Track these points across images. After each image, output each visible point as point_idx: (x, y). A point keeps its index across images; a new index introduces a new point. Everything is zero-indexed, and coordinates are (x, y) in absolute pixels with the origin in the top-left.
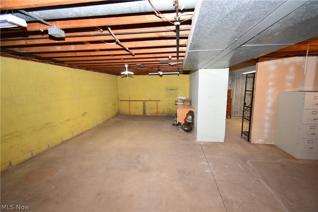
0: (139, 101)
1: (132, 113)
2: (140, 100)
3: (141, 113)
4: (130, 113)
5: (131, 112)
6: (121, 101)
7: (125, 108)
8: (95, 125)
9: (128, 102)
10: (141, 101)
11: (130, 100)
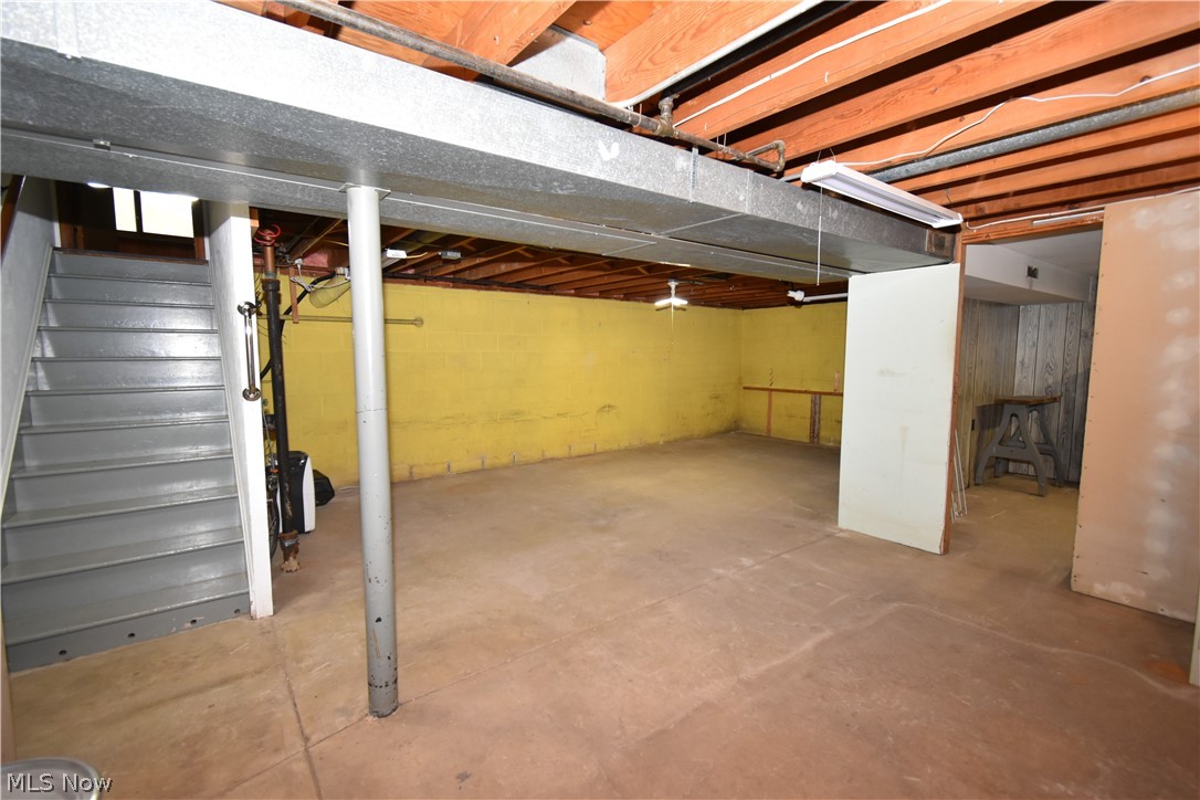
0: (800, 392)
1: (774, 434)
2: (803, 389)
3: (803, 435)
4: (769, 430)
5: (774, 426)
6: (745, 388)
7: (755, 411)
8: (636, 443)
9: (766, 393)
10: (806, 392)
11: (773, 387)
